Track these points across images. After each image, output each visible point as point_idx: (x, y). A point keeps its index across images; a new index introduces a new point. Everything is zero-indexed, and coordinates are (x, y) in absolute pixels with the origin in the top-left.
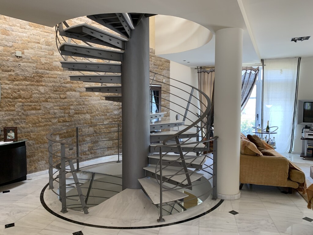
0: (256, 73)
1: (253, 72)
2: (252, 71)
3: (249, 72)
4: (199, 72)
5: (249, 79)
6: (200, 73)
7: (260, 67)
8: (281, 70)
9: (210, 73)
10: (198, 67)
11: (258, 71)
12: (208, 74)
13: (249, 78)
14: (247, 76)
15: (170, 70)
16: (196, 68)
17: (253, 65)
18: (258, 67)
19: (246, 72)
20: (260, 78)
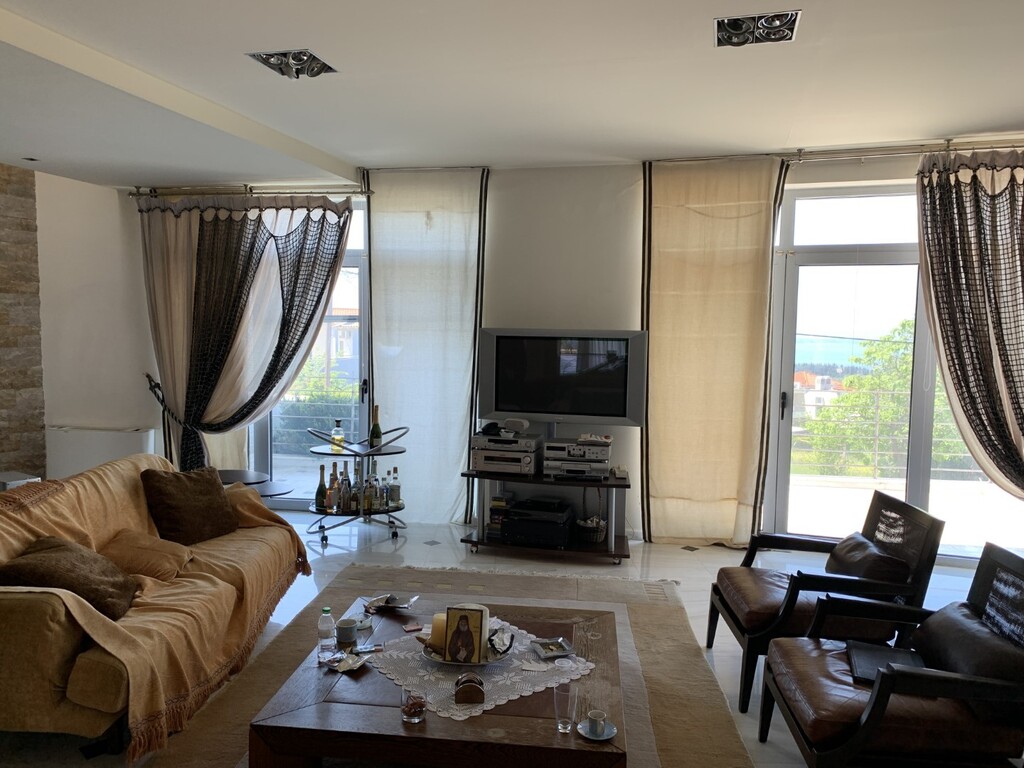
0: (342, 219)
1: (332, 218)
2: (328, 213)
3: (316, 214)
4: (144, 208)
5: (319, 243)
6: (145, 215)
7: (355, 199)
8: (428, 215)
9: (184, 215)
10: (138, 188)
11: (347, 213)
12: (177, 217)
13: (320, 239)
14: (313, 229)
15: (37, 197)
16: (130, 194)
17: (330, 190)
18: (348, 200)
19: (308, 217)
20: (355, 240)
